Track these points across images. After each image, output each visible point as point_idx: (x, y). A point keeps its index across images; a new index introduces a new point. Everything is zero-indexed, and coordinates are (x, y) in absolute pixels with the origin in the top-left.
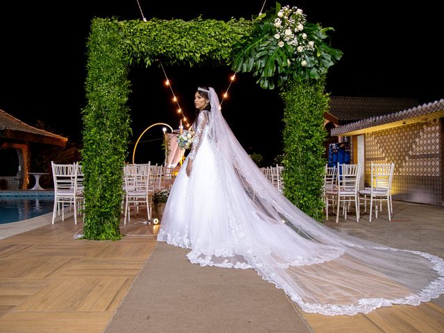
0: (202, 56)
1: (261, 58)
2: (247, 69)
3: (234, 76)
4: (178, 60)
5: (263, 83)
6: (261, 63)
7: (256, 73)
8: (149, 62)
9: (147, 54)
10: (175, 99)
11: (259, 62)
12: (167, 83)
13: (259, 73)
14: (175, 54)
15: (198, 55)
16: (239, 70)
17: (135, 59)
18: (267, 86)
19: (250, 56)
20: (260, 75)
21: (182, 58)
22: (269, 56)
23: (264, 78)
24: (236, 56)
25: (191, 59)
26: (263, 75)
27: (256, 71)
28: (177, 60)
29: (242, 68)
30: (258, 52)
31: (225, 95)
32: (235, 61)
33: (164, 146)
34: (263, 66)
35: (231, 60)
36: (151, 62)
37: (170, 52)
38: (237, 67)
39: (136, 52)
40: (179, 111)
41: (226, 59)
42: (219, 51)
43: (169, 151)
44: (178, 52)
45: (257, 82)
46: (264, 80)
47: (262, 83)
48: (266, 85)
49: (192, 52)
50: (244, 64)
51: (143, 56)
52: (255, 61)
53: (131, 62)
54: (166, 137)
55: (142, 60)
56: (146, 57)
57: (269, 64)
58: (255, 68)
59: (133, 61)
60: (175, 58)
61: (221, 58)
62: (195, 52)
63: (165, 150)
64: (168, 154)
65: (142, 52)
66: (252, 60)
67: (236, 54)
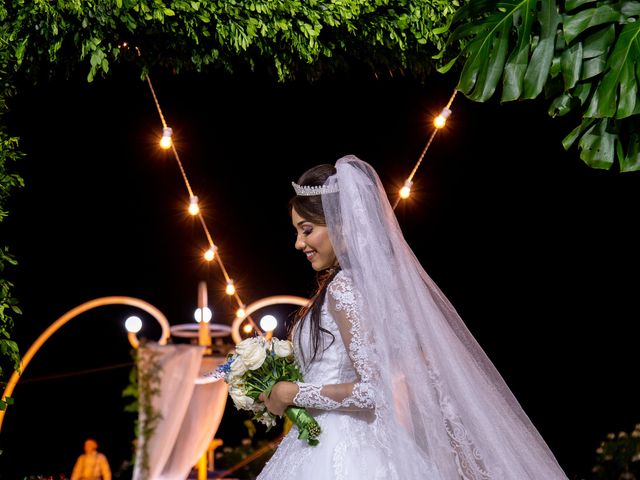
0: (327, 35)
1: (585, 37)
2: (525, 86)
3: (447, 111)
4: (227, 51)
5: (595, 147)
6: (586, 60)
7: (563, 104)
8: (99, 59)
9: (93, 22)
10: (194, 208)
11: (576, 57)
12: (166, 142)
13: (574, 102)
14: (212, 26)
15: (312, 32)
16: (489, 90)
17: (39, 42)
18: (611, 160)
19: (536, 30)
20: (578, 109)
21: (243, 42)
22: (620, 28)
23: (597, 121)
24: (477, 30)
25: (280, 45)
26: (593, 111)
27: (559, 93)
28: (223, 51)
29: (501, 84)
30: (574, 12)
31: (405, 192)
32: (473, 52)
33: (132, 399)
34: (594, 70)
35: (452, 50)
36: (110, 57)
37: (190, 15)
38: (481, 81)
39: (42, 16)
40: (210, 255)
41: (431, 47)
42: (401, 11)
43: (153, 416)
44: (225, 18)
45: (567, 143)
46: (597, 132)
47: (586, 142)
48: (607, 153)
49: (287, 16)
50: (509, 66)
51: (75, 30)
52: (558, 53)
53: (19, 55)
54: (143, 358)
55: (71, 49)
56: (86, 35)
57: (621, 60)
58: (556, 83)
59: (29, 51)
60: (211, 42)
61: (412, 40)
62: (301, 16)
63: (135, 415)
64: (148, 433)
65: (69, 16)
66: (543, 49)
67: (476, 23)
